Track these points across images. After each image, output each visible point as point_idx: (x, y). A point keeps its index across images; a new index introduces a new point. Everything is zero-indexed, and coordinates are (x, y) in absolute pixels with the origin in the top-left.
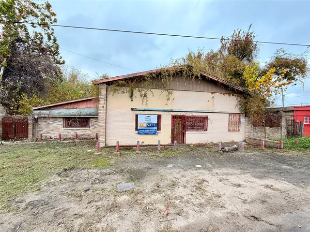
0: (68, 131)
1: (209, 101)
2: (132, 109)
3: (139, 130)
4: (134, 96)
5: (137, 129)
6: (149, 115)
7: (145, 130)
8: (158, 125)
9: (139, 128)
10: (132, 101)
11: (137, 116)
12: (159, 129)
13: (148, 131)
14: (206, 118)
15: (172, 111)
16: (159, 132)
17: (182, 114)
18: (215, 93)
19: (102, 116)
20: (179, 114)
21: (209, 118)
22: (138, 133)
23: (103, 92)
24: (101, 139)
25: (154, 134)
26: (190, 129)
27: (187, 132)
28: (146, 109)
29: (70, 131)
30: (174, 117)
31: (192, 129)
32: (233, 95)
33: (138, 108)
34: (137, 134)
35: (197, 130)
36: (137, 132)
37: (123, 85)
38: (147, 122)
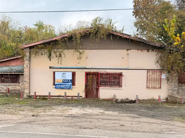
0: (2, 86)
1: (123, 58)
2: (50, 68)
3: (56, 85)
4: (52, 56)
5: (54, 84)
6: (65, 73)
7: (61, 85)
8: (73, 81)
9: (56, 83)
10: (50, 60)
11: (54, 73)
12: (74, 84)
13: (64, 86)
14: (121, 75)
15: (85, 69)
16: (73, 87)
17: (95, 71)
18: (130, 49)
19: (26, 73)
20: (92, 71)
21: (123, 74)
22: (56, 88)
23: (28, 54)
24: (26, 91)
25: (69, 88)
26: (103, 85)
27: (100, 88)
28: (62, 67)
29: (3, 87)
30: (87, 74)
31: (105, 85)
32: (153, 50)
33: (55, 67)
34: (54, 88)
35: (111, 86)
36: (54, 87)
37: (42, 48)
38: (63, 78)
